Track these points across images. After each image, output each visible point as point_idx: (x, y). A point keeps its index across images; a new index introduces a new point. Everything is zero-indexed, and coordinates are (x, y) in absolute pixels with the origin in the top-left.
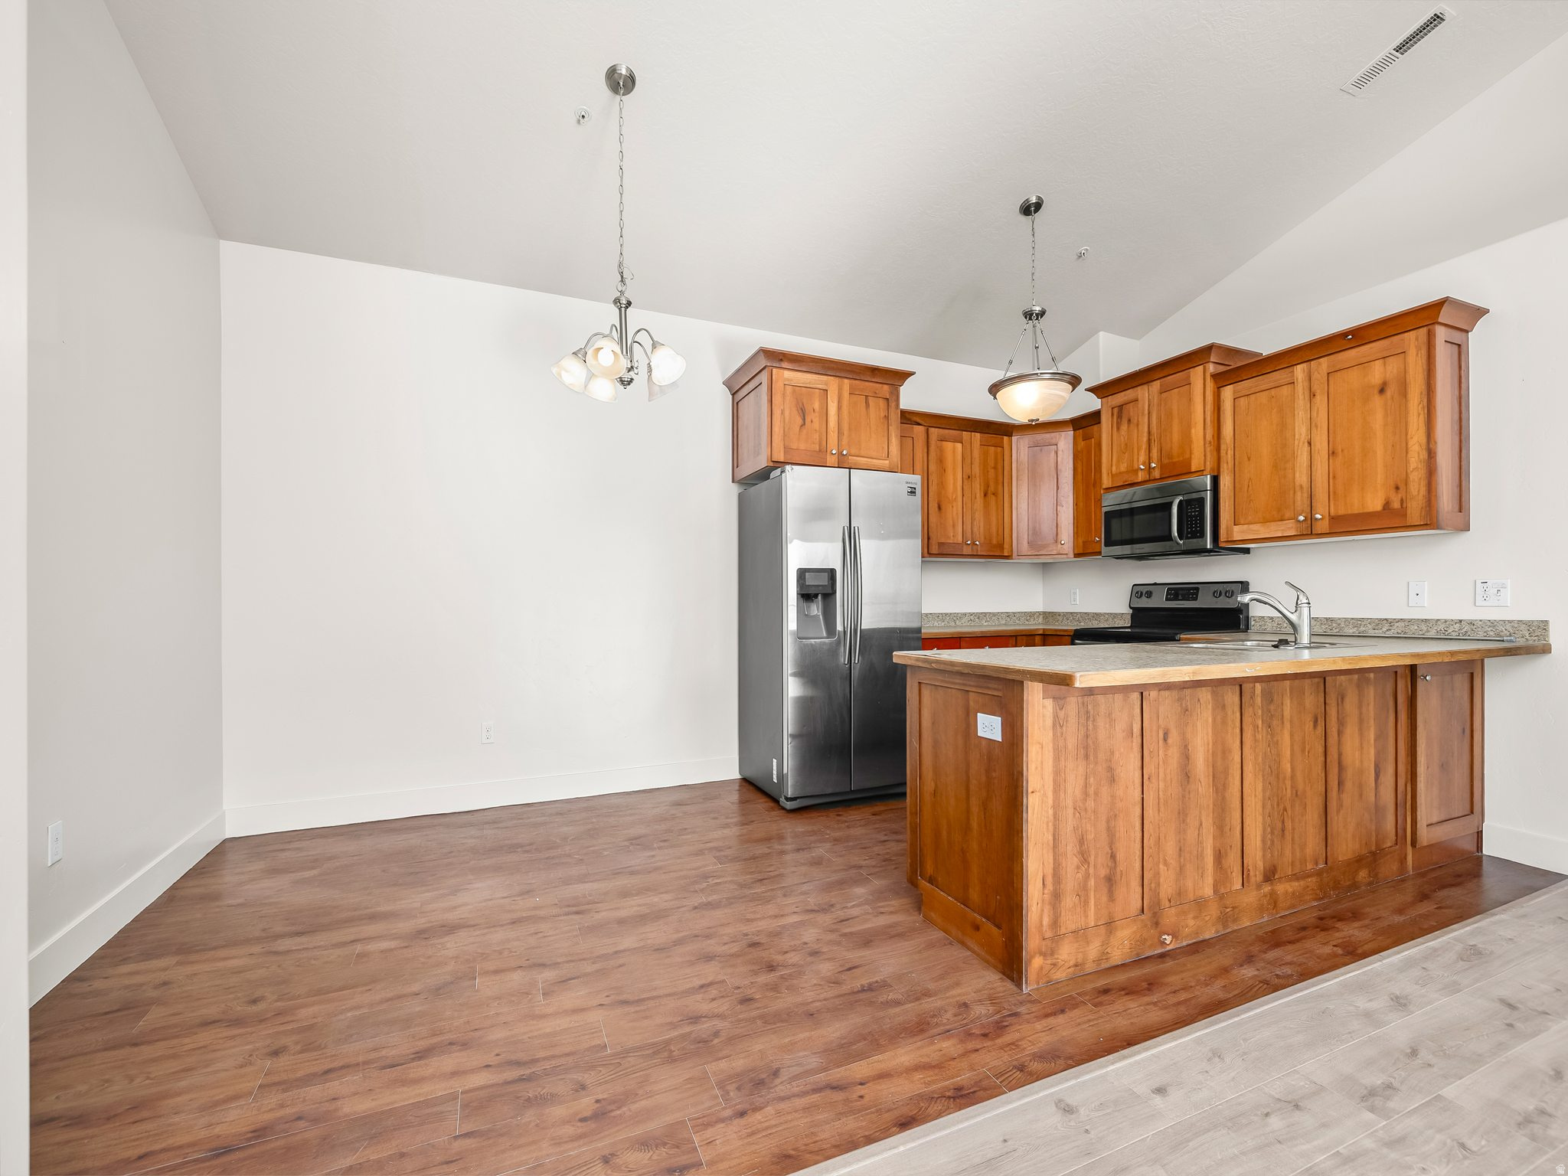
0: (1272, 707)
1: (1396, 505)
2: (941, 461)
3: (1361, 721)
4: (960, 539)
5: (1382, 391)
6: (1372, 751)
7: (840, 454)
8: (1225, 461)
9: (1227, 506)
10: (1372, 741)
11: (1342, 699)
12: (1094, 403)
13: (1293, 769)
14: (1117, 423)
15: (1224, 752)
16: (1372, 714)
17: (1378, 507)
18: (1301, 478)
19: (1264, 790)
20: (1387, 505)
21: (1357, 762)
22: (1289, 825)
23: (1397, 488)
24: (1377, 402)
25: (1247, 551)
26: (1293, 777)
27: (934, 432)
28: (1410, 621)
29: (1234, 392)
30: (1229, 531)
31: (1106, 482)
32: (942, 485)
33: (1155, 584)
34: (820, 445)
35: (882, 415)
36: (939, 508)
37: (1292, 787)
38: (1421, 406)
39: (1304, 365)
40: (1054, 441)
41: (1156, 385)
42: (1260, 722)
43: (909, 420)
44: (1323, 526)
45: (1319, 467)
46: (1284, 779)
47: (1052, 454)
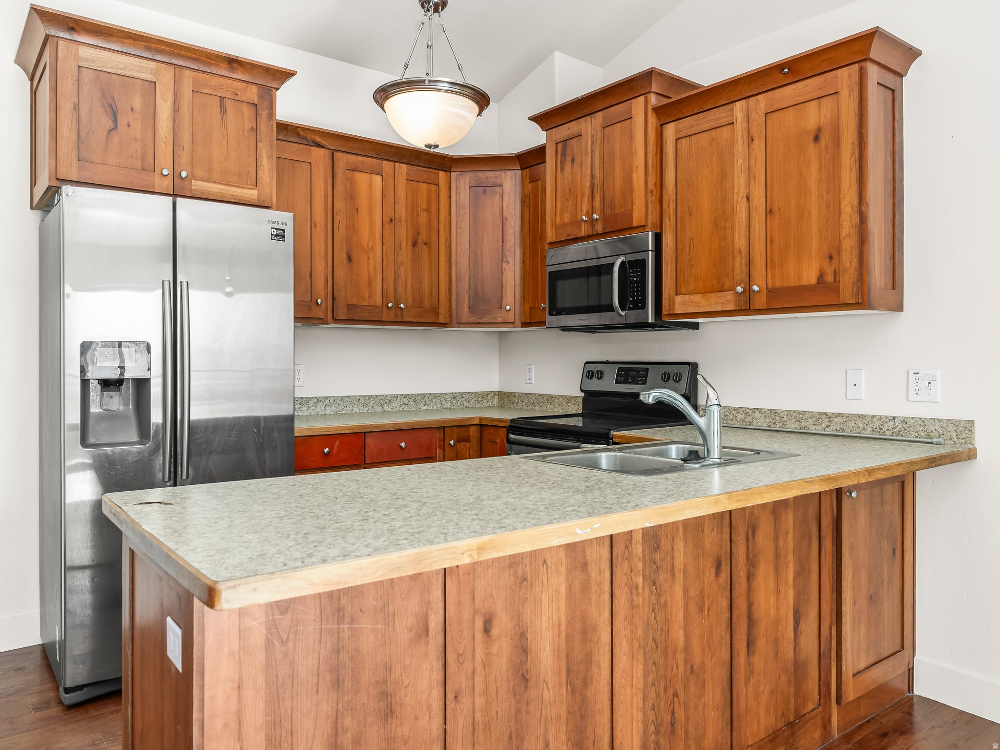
0: (658, 556)
1: (830, 278)
2: (352, 197)
3: (777, 556)
4: (378, 300)
5: (816, 139)
6: (791, 593)
7: (176, 175)
8: (668, 216)
9: (669, 271)
10: (791, 581)
11: (754, 531)
12: (536, 137)
13: (687, 638)
14: (562, 162)
15: (584, 632)
16: (791, 545)
17: (813, 280)
18: (740, 242)
19: (646, 675)
20: (821, 277)
21: (772, 612)
22: (680, 714)
23: (831, 258)
24: (812, 151)
25: (695, 326)
26: (687, 648)
27: (343, 160)
28: (848, 416)
29: (677, 131)
30: (672, 304)
31: (550, 236)
32: (352, 228)
33: (607, 363)
34: (143, 159)
35: (248, 125)
36: (350, 259)
37: (686, 661)
38: (853, 159)
39: (743, 102)
40: (498, 181)
41: (599, 118)
42: (640, 580)
43: (305, 138)
44: (760, 301)
45: (757, 227)
46: (675, 652)
47: (497, 197)
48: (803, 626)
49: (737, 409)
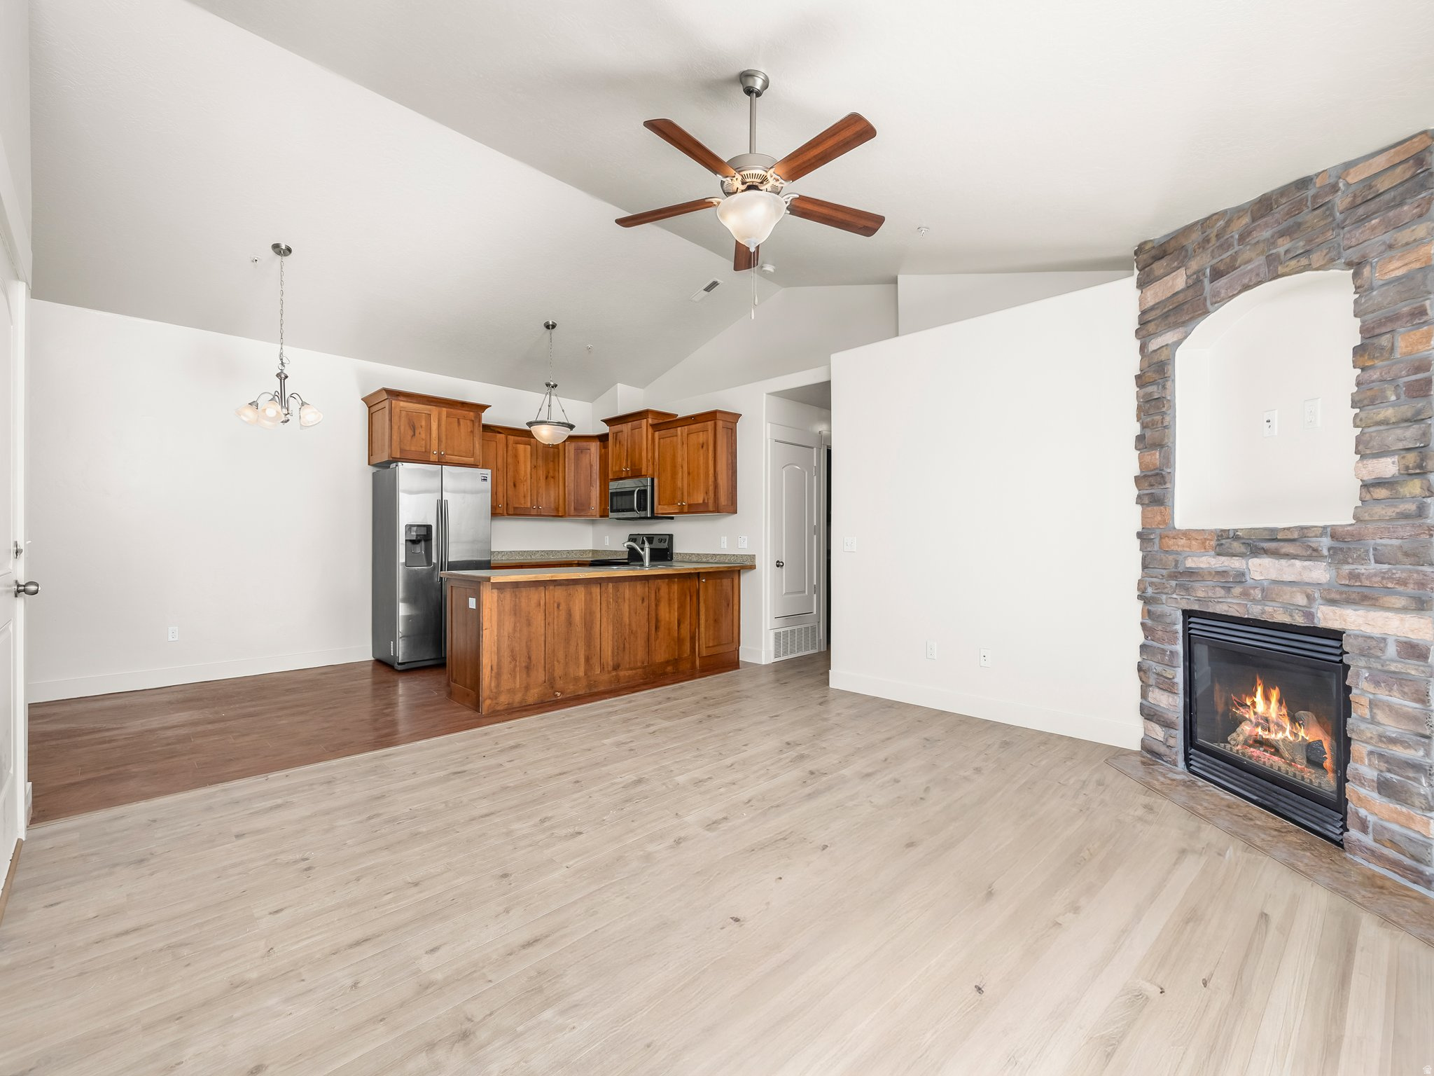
0: (618, 594)
1: (706, 501)
2: (516, 456)
3: (669, 600)
4: (529, 505)
5: (702, 446)
6: (676, 614)
7: (439, 453)
8: (656, 470)
9: (656, 495)
10: (676, 609)
11: (659, 590)
12: (605, 429)
13: (630, 621)
14: (615, 442)
15: (590, 613)
16: (676, 597)
17: (701, 501)
18: (679, 484)
19: (613, 630)
20: (704, 500)
21: (667, 619)
22: (627, 645)
24: (701, 451)
25: (672, 518)
26: (630, 625)
27: (511, 438)
29: (658, 436)
30: (657, 509)
31: (611, 477)
32: (516, 471)
33: (639, 534)
34: (425, 448)
35: (469, 430)
36: (515, 485)
37: (629, 629)
39: (680, 428)
40: (588, 447)
41: (629, 425)
42: (611, 600)
43: (494, 430)
44: (686, 509)
45: (685, 479)
46: (625, 625)
47: (588, 455)
48: (682, 626)
49: (686, 554)
